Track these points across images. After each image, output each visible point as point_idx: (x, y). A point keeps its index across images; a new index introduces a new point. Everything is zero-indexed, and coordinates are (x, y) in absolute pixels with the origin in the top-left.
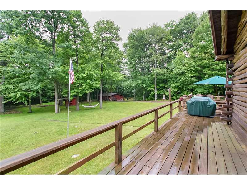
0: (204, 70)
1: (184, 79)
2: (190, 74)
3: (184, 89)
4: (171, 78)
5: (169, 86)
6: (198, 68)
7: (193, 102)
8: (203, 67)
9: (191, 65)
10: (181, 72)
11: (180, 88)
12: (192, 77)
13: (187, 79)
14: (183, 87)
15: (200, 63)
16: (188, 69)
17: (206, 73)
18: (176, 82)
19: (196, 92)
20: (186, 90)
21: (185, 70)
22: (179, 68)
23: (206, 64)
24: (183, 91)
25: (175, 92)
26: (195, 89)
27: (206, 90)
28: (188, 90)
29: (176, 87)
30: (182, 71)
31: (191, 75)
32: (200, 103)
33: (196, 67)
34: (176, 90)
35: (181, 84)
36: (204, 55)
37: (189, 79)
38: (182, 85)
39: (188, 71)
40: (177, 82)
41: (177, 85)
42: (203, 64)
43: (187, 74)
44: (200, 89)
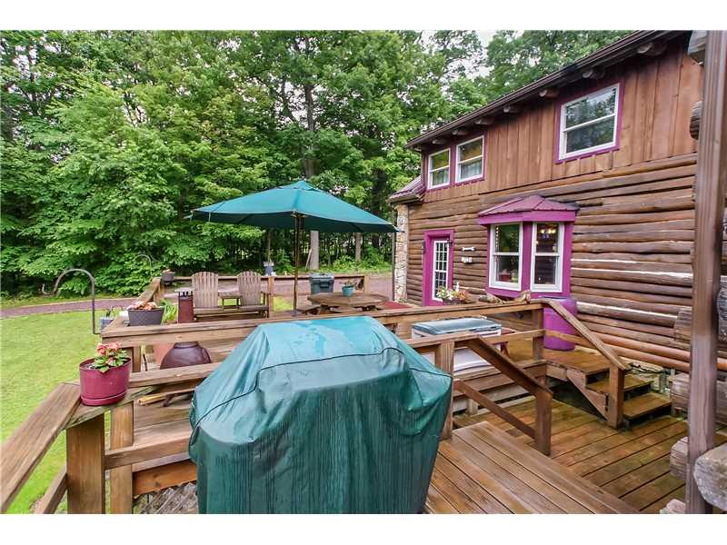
0: (197, 180)
1: (123, 202)
2: (147, 184)
3: (125, 245)
4: (57, 196)
5: (44, 230)
6: (177, 165)
7: (285, 425)
8: (196, 167)
9: (150, 147)
10: (107, 170)
11: (104, 243)
12: (155, 198)
13: (136, 205)
14: (117, 238)
15: (186, 148)
16: (141, 160)
17: (205, 189)
18: (81, 214)
19: (173, 257)
20: (133, 249)
21: (126, 165)
22: (92, 150)
23: (202, 157)
24: (119, 254)
25: (78, 261)
26: (170, 245)
27: (203, 249)
28: (142, 248)
29: (80, 238)
30: (113, 165)
31: (154, 189)
32: (347, 410)
33: (169, 160)
34: (85, 249)
35: (107, 224)
36: (195, 122)
37: (145, 204)
38: (113, 230)
39: (141, 169)
40: (87, 217)
41: (88, 226)
42: (194, 154)
43: (136, 183)
44: (186, 247)
